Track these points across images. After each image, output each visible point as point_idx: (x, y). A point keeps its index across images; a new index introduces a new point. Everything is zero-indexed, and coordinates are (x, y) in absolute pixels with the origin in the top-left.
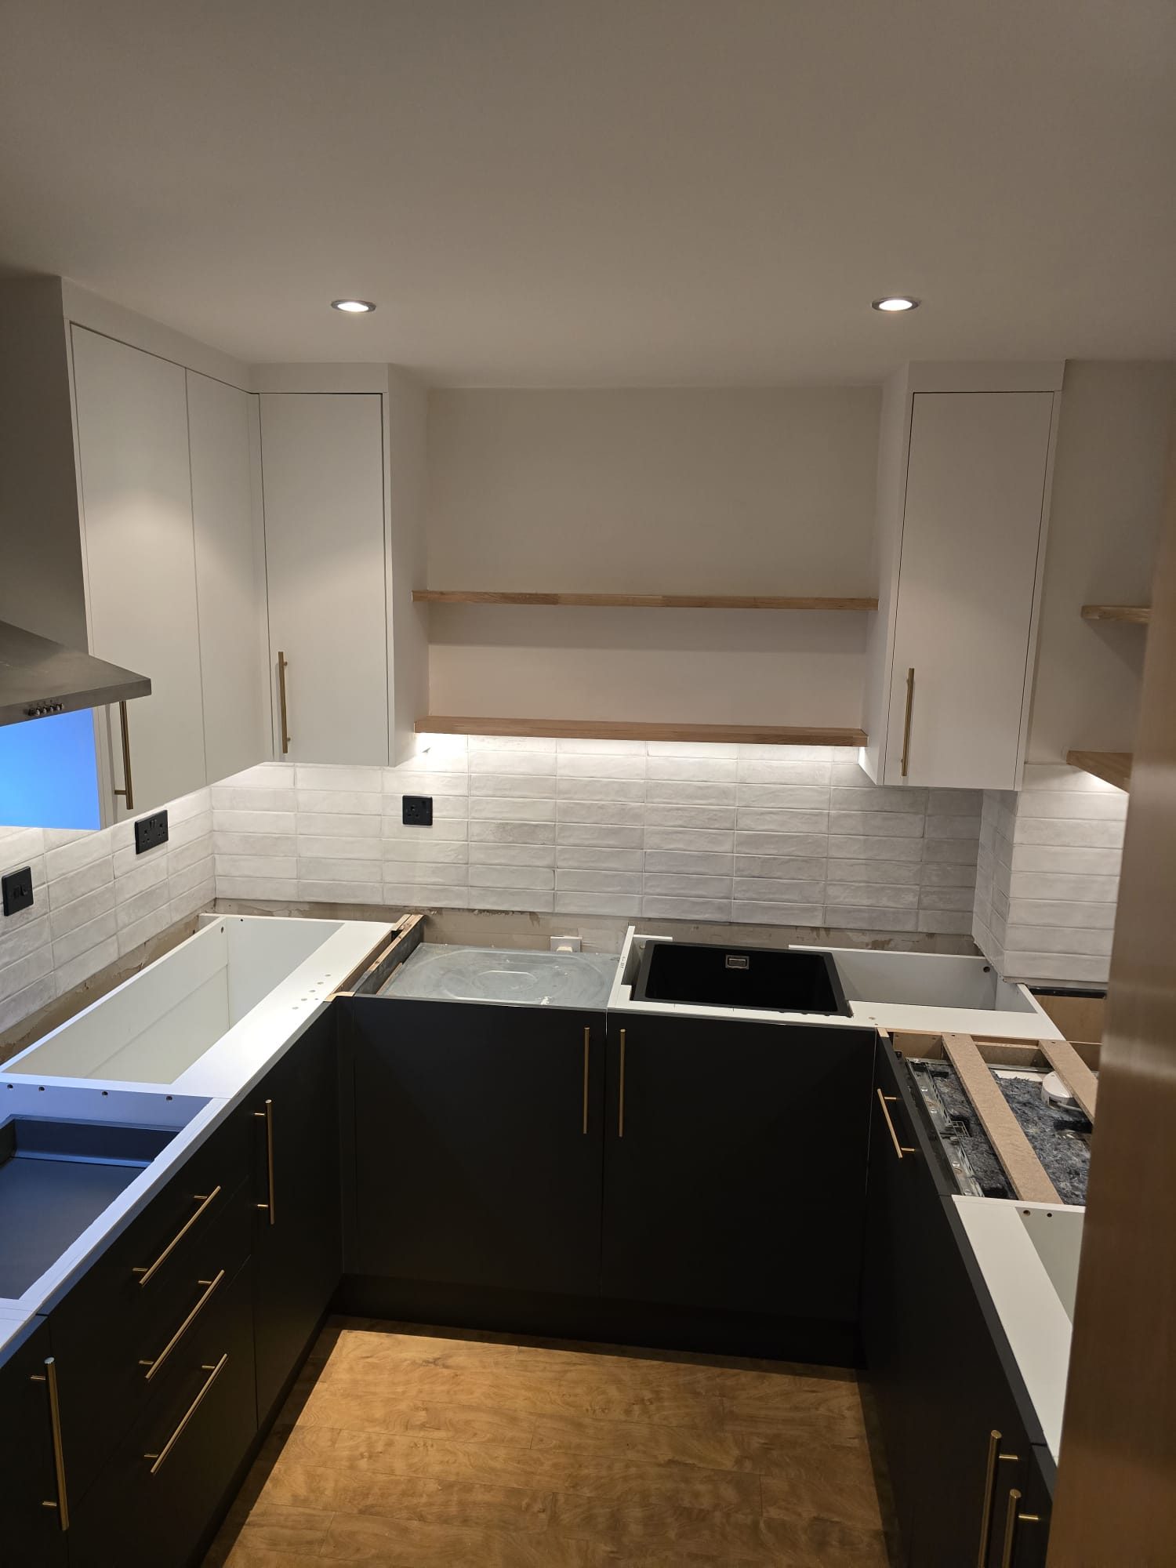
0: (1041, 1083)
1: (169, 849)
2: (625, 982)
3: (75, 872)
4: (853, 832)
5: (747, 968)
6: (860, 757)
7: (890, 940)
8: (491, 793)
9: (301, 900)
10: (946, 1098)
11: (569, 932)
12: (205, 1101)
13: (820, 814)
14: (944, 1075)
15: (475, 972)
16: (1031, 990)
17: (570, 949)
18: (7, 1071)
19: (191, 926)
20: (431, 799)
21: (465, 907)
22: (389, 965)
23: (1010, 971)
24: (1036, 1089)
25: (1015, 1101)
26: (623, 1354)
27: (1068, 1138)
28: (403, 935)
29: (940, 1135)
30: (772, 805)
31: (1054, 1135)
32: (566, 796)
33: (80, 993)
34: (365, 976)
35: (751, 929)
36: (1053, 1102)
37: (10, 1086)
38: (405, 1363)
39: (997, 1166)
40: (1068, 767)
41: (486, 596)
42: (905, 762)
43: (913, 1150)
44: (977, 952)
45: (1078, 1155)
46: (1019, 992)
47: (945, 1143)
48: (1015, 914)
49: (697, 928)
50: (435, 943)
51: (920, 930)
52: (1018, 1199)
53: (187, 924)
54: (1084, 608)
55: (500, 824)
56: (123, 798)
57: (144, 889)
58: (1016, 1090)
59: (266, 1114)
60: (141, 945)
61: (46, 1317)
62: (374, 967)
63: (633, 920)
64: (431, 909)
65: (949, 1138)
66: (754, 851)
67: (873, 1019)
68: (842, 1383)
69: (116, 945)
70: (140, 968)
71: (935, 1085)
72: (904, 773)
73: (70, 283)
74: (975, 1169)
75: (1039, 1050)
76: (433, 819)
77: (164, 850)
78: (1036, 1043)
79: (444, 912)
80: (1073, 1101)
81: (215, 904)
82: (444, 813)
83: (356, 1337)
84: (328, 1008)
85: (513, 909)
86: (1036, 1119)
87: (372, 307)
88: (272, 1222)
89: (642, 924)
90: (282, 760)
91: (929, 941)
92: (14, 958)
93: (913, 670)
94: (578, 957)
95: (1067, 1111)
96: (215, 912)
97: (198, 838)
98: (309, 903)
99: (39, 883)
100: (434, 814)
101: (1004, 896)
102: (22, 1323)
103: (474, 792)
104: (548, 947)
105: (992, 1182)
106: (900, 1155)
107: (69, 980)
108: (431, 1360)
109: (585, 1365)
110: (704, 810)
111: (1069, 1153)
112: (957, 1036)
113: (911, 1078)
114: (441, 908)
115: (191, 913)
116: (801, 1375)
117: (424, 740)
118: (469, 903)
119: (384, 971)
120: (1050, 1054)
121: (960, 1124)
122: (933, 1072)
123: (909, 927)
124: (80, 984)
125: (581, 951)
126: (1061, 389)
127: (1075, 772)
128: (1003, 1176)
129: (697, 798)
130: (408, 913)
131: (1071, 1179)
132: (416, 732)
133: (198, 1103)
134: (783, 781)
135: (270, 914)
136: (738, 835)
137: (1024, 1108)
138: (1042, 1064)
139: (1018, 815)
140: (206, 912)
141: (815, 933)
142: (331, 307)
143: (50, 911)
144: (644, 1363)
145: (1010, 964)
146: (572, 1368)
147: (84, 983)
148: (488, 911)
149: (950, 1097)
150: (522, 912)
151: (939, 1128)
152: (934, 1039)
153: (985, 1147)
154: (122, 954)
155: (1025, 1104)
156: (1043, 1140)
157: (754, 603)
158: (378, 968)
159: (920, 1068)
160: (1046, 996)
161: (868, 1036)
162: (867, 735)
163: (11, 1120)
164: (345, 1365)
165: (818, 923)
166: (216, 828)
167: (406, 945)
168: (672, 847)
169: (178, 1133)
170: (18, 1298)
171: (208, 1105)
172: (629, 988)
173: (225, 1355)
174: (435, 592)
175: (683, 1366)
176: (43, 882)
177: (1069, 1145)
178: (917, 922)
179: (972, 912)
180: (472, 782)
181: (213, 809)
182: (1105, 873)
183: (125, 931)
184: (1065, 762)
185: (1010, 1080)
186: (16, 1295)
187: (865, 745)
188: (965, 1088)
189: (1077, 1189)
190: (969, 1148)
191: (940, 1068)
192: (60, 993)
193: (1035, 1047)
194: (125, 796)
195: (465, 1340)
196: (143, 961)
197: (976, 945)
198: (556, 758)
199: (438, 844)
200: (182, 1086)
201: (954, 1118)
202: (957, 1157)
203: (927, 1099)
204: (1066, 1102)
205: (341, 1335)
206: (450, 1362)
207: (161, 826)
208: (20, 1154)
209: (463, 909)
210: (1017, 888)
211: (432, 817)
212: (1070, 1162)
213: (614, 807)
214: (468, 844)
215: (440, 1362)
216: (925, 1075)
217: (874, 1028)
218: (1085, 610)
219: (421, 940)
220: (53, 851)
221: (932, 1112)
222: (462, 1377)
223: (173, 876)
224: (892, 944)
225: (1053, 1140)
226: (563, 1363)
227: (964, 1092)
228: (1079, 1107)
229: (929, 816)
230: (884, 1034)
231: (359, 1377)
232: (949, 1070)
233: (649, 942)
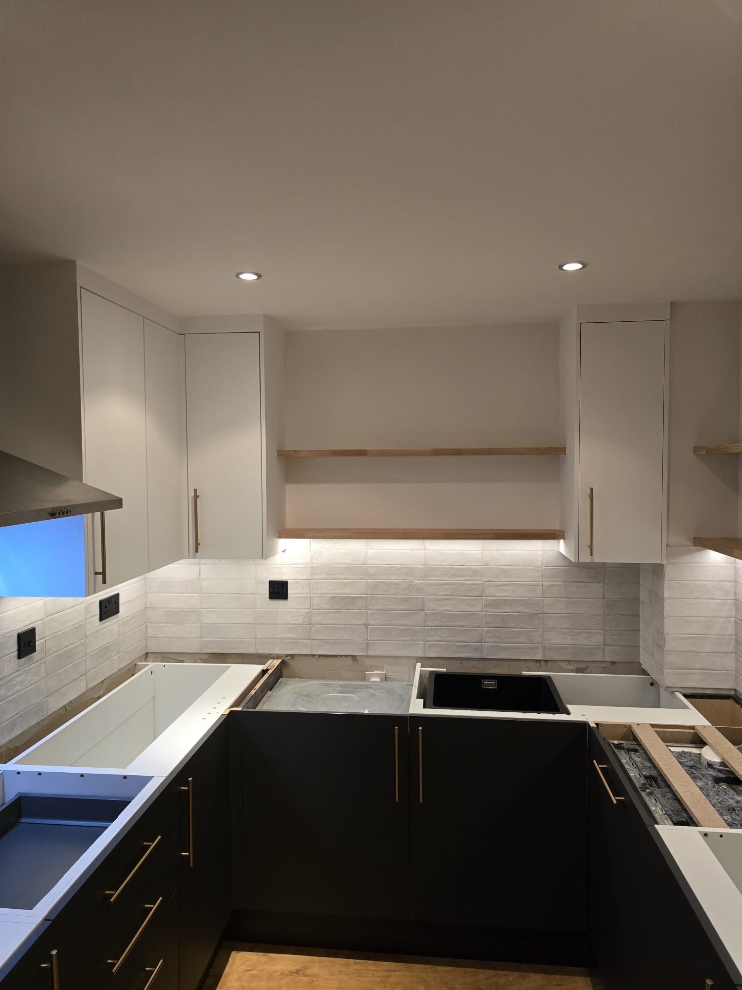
0: (699, 754)
1: (120, 619)
2: (419, 697)
3: (62, 632)
4: (558, 596)
5: (496, 687)
6: (561, 547)
7: (587, 667)
8: (325, 577)
9: (202, 652)
10: (639, 765)
11: (378, 668)
12: (149, 778)
13: (537, 585)
14: (636, 751)
15: (318, 695)
16: (684, 695)
17: (378, 680)
18: (16, 763)
19: (131, 670)
20: (287, 582)
21: (310, 654)
22: (262, 692)
23: (669, 684)
24: (697, 758)
25: (685, 765)
26: (426, 963)
27: (723, 788)
28: (270, 672)
29: (639, 789)
30: (506, 579)
31: (714, 786)
32: (374, 577)
33: (62, 713)
34: (248, 697)
35: (496, 662)
36: (710, 765)
37: (19, 773)
38: (277, 974)
39: (680, 807)
40: (695, 548)
41: (323, 452)
42: (591, 547)
43: (623, 798)
44: (644, 672)
45: (732, 799)
46: (676, 697)
47: (643, 794)
48: (669, 645)
49: (462, 663)
50: (291, 678)
51: (606, 660)
52: (697, 826)
53: (129, 670)
54: (695, 448)
55: (332, 597)
56: (100, 577)
57: (103, 644)
58: (684, 758)
59: (189, 788)
60: (100, 682)
61: (51, 922)
62: (253, 692)
63: (419, 659)
64: (287, 655)
65: (645, 791)
66: (496, 610)
67: (584, 715)
68: (579, 978)
69: (85, 682)
70: (99, 698)
71: (630, 757)
72: (591, 554)
73: (81, 264)
74: (666, 809)
75: (695, 733)
76: (289, 595)
77: (116, 620)
78: (693, 728)
79: (295, 657)
80: (723, 764)
81: (146, 656)
82: (295, 591)
83: (242, 956)
84: (225, 719)
85: (341, 654)
86: (701, 776)
87: (259, 276)
88: (191, 866)
89: (425, 661)
90: (194, 557)
91: (612, 667)
92: (23, 688)
93: (592, 488)
94: (384, 684)
95: (720, 771)
96: (146, 662)
97: (137, 612)
98: (208, 654)
99: (40, 638)
100: (289, 592)
101: (660, 633)
102: (35, 925)
103: (314, 577)
104: (364, 678)
105: (679, 817)
106: (615, 802)
107: (56, 704)
108: (294, 971)
109: (400, 971)
110: (462, 584)
111: (726, 797)
112: (640, 725)
113: (614, 753)
114: (293, 655)
115: (132, 662)
116: (550, 973)
117: (283, 543)
118: (312, 651)
119: (259, 696)
120: (703, 734)
121: (651, 781)
122: (628, 749)
123: (600, 658)
124: (62, 707)
125: (386, 680)
126: (669, 318)
127: (699, 551)
128: (686, 813)
129: (458, 576)
130: (272, 659)
131: (730, 813)
132: (279, 538)
133: (145, 780)
134: (512, 564)
135: (182, 661)
136: (485, 600)
137: (691, 770)
138: (700, 742)
139: (665, 579)
140: (141, 662)
141: (538, 664)
142: (235, 276)
143: (46, 657)
144: (441, 969)
145: (669, 678)
146: (393, 974)
147: (65, 707)
148: (324, 656)
149: (641, 764)
150: (346, 656)
151: (638, 785)
152: (626, 727)
153: (670, 795)
154: (89, 688)
155: (691, 767)
156: (708, 790)
157: (490, 452)
158: (256, 693)
159: (619, 747)
160: (693, 699)
161: (582, 727)
162: (564, 532)
163: (18, 796)
164: (235, 976)
165: (539, 657)
166: (148, 606)
167: (272, 679)
168: (443, 609)
169: (131, 802)
170: (31, 909)
171: (151, 781)
172: (422, 700)
173: (162, 960)
174: (291, 451)
175: (468, 970)
176: (42, 637)
177: (725, 792)
178: (604, 654)
179: (639, 647)
180: (313, 570)
181: (148, 593)
182: (724, 616)
183: (92, 671)
184: (692, 544)
185: (679, 752)
186: (30, 907)
187: (564, 538)
188: (651, 757)
189: (736, 820)
190: (659, 796)
191: (632, 747)
192: (49, 713)
193: (692, 731)
194: (101, 576)
195: (317, 956)
196: (101, 693)
197: (643, 669)
198: (367, 553)
199: (290, 612)
200: (134, 769)
201: (646, 777)
202: (652, 803)
203: (627, 766)
204: (719, 764)
205: (231, 956)
206: (308, 972)
207: (115, 603)
208: (23, 820)
209: (308, 655)
210: (669, 628)
211: (287, 594)
212: (728, 803)
213: (404, 584)
214: (311, 611)
215: (301, 972)
216: (623, 752)
217: (585, 721)
218: (696, 450)
219: (281, 676)
220: (50, 617)
221: (632, 774)
222: (317, 983)
223: (122, 636)
224: (589, 670)
225: (714, 789)
226: (386, 970)
227: (650, 760)
228: (728, 768)
229: (606, 584)
230: (593, 725)
231: (245, 984)
232: (637, 747)
233: (431, 673)
